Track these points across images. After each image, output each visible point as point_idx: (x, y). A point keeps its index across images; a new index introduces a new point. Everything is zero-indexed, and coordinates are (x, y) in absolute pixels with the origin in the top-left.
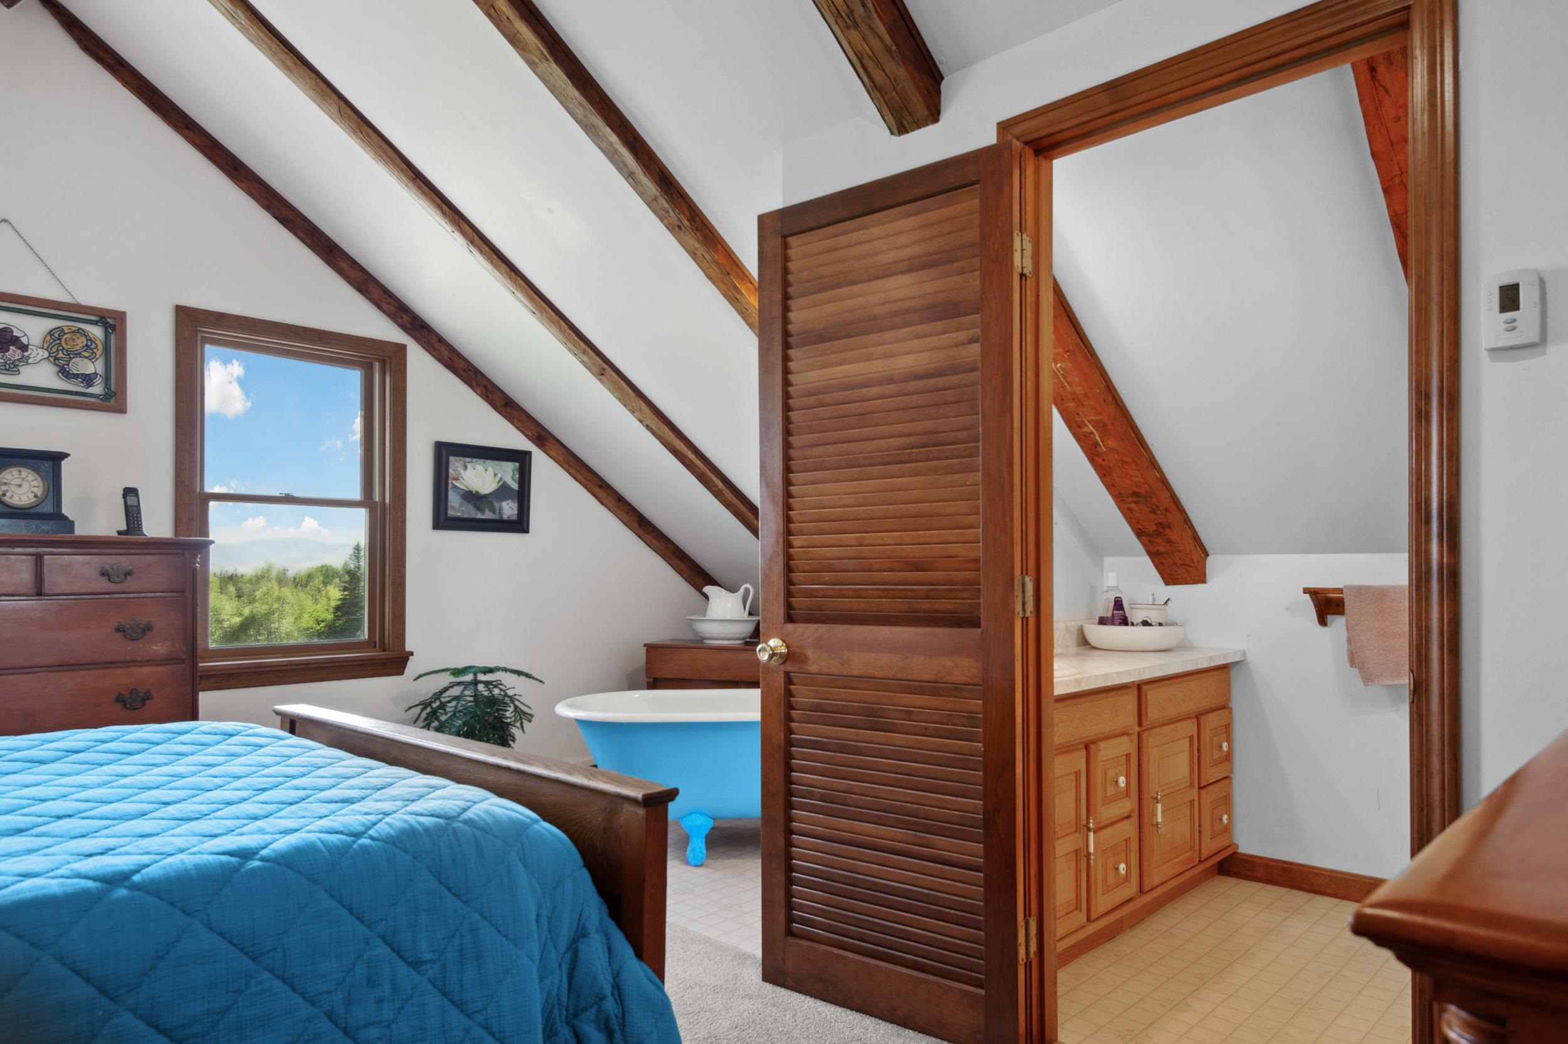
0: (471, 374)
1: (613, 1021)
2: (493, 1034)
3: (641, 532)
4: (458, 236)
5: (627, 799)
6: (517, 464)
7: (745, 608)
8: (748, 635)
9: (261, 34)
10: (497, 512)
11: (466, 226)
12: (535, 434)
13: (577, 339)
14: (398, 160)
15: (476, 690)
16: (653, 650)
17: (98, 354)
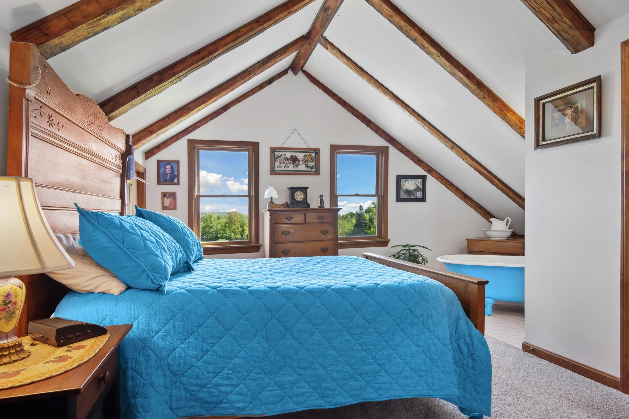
0: (408, 152)
1: (469, 344)
2: (437, 338)
3: (465, 200)
4: (407, 112)
5: (472, 282)
6: (422, 180)
7: (507, 227)
8: (508, 236)
9: (355, 68)
10: (415, 196)
11: (409, 109)
12: (428, 169)
13: (444, 138)
14: (390, 94)
15: (410, 252)
16: (469, 241)
17: (314, 160)
